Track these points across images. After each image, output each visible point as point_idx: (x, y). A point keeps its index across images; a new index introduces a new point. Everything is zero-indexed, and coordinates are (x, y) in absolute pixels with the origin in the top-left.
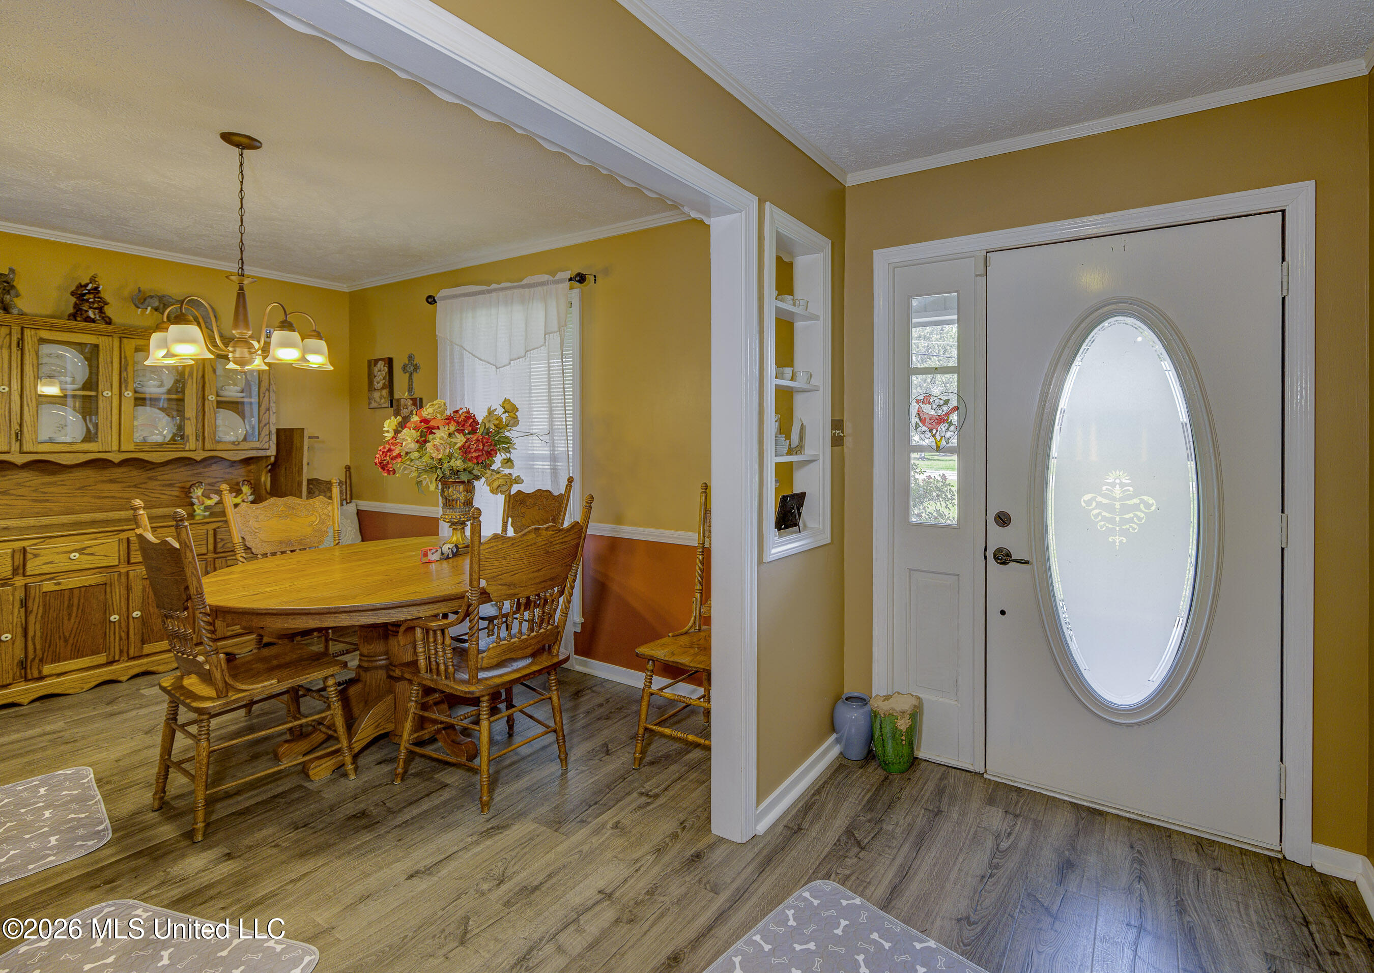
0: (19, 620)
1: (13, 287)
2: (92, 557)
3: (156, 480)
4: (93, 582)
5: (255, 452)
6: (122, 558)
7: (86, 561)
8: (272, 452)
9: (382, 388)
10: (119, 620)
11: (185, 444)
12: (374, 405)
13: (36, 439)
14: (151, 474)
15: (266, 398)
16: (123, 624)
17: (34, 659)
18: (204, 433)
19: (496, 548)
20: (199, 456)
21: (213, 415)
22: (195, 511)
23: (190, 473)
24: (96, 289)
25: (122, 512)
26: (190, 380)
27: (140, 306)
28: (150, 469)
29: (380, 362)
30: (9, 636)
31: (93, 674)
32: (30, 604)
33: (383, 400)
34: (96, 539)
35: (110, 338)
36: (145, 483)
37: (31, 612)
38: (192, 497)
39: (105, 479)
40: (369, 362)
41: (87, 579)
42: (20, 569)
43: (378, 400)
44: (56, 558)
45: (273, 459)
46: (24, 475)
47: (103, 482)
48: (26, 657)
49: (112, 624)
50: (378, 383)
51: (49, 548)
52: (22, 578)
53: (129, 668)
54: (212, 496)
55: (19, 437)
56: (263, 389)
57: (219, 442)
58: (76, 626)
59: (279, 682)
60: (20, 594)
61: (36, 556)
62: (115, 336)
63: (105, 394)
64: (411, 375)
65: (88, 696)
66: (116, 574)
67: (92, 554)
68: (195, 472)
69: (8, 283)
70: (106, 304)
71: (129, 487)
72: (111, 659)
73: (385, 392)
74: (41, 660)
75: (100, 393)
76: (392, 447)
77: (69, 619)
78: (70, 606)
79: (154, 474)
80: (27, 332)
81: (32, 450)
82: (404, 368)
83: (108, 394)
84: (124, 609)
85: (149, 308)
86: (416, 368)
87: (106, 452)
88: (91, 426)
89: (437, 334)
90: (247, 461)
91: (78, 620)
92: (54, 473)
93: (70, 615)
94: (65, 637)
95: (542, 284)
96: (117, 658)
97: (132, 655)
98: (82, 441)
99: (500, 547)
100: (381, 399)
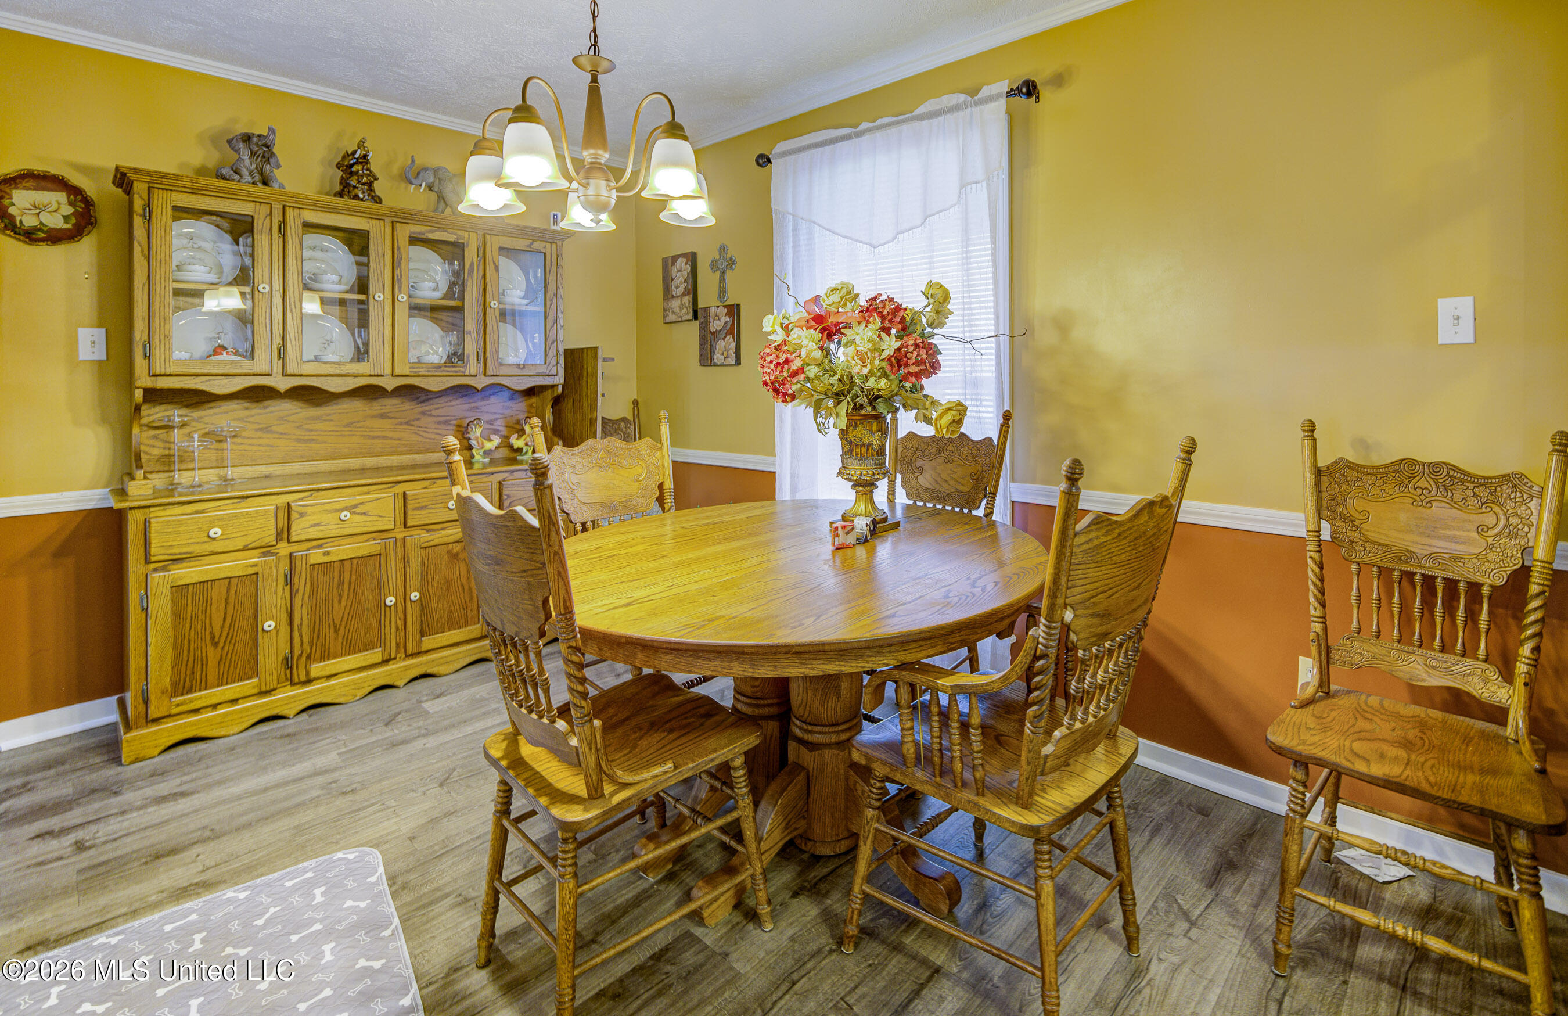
0: (284, 602)
1: (273, 154)
2: (364, 518)
3: (431, 415)
4: (366, 552)
5: (541, 378)
6: (398, 519)
7: (355, 523)
8: (560, 380)
9: (683, 295)
10: (396, 603)
11: (465, 367)
12: (671, 317)
13: (301, 356)
14: (425, 407)
15: (554, 306)
16: (400, 609)
17: (301, 655)
18: (485, 352)
19: (1096, 542)
20: (480, 383)
21: (495, 327)
22: (473, 457)
23: (467, 406)
24: (365, 156)
25: (394, 457)
26: (470, 280)
27: (414, 181)
28: (424, 401)
29: (680, 260)
30: (273, 624)
31: (366, 677)
32: (296, 580)
33: (684, 311)
34: (368, 493)
35: (382, 222)
36: (418, 419)
37: (297, 591)
38: (469, 439)
39: (375, 413)
40: (665, 260)
41: (359, 548)
42: (284, 533)
43: (677, 310)
44: (325, 518)
45: (560, 388)
46: (288, 407)
47: (373, 417)
48: (292, 652)
49: (388, 609)
50: (677, 287)
51: (316, 504)
52: (286, 544)
53: (407, 668)
54: (492, 437)
55: (281, 354)
56: (550, 294)
57: (502, 365)
58: (347, 611)
59: (676, 767)
60: (284, 566)
61: (302, 515)
62: (388, 220)
63: (376, 297)
64: (723, 273)
65: (362, 708)
66: (391, 541)
67: (365, 514)
68: (473, 405)
69: (268, 147)
70: (376, 179)
71: (401, 424)
72: (387, 657)
73: (687, 300)
74: (309, 657)
75: (371, 297)
76: (791, 357)
77: (340, 602)
78: (341, 583)
79: (427, 408)
80: (290, 212)
81: (296, 372)
82: (713, 265)
83: (379, 296)
84: (401, 589)
85: (424, 184)
86: (731, 263)
87: (378, 376)
88: (359, 342)
89: (773, 206)
90: (530, 392)
91: (349, 602)
92: (318, 405)
93: (340, 595)
94: (335, 627)
95: (957, 108)
96: (393, 656)
97: (409, 652)
98: (352, 361)
99: (1103, 539)
100: (681, 308)
